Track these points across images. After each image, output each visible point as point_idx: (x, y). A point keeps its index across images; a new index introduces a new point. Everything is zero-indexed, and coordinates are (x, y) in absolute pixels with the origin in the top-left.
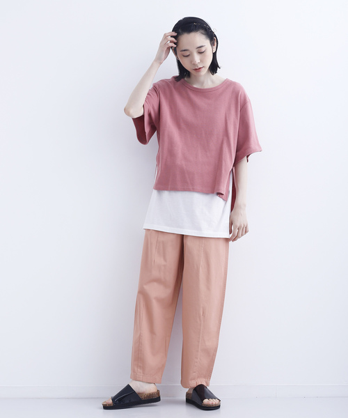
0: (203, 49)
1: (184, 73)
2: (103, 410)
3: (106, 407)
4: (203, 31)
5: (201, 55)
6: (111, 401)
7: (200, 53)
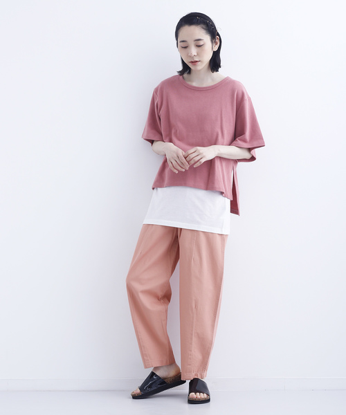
0: (201, 43)
1: (186, 69)
2: (132, 400)
3: (135, 397)
4: (204, 26)
5: (199, 49)
6: (139, 391)
7: (199, 46)
